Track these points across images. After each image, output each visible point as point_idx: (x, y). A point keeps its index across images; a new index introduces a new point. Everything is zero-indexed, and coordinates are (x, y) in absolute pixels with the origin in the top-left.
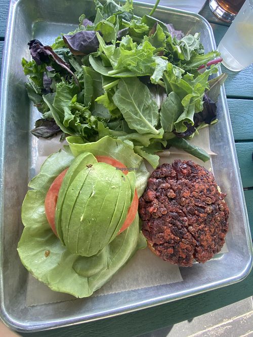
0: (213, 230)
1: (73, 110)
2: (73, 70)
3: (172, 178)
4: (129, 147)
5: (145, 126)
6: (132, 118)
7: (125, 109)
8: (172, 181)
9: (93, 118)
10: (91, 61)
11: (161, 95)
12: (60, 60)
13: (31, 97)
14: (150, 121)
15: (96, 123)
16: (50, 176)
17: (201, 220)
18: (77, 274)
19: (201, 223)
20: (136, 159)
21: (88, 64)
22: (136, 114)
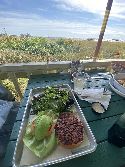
0: (77, 131)
1: (40, 106)
2: (41, 99)
3: (63, 118)
4: (51, 111)
5: (55, 106)
6: (51, 105)
7: (50, 104)
8: (64, 119)
9: (44, 107)
10: (44, 97)
11: (58, 100)
12: (39, 98)
13: (31, 106)
14: (56, 105)
15: (44, 108)
16: (33, 121)
17: (72, 128)
18: (36, 150)
19: (72, 129)
20: (54, 115)
21: (43, 98)
22: (52, 104)
